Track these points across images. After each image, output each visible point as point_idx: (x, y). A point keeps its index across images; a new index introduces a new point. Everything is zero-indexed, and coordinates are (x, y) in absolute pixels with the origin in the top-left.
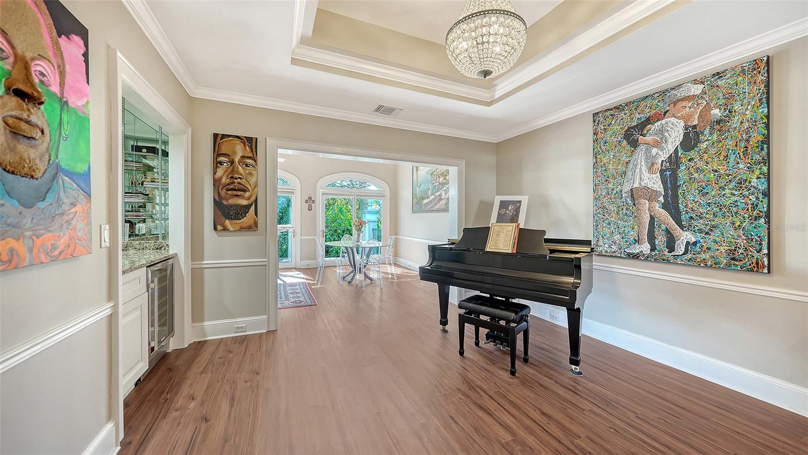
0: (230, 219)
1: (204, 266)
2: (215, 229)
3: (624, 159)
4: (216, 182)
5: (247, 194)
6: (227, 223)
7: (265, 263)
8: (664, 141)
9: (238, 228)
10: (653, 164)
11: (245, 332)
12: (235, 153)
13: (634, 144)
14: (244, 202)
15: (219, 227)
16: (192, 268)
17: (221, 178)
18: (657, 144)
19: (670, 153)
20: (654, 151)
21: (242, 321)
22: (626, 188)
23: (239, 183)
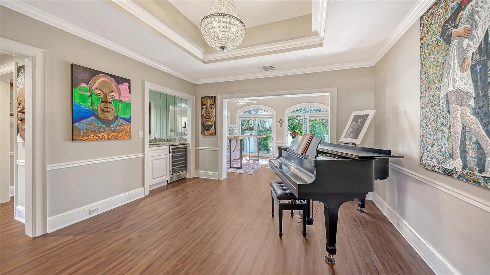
0: (206, 130)
1: (200, 149)
2: (202, 135)
3: (441, 60)
4: (202, 116)
5: (212, 120)
6: (205, 132)
7: (218, 150)
8: (474, 27)
9: (209, 134)
10: (464, 60)
11: (211, 178)
12: (207, 103)
13: (448, 40)
14: (211, 124)
15: (203, 134)
16: (195, 149)
17: (203, 114)
18: (468, 34)
19: (480, 41)
20: (466, 42)
21: (210, 173)
22: (443, 94)
23: (209, 116)
